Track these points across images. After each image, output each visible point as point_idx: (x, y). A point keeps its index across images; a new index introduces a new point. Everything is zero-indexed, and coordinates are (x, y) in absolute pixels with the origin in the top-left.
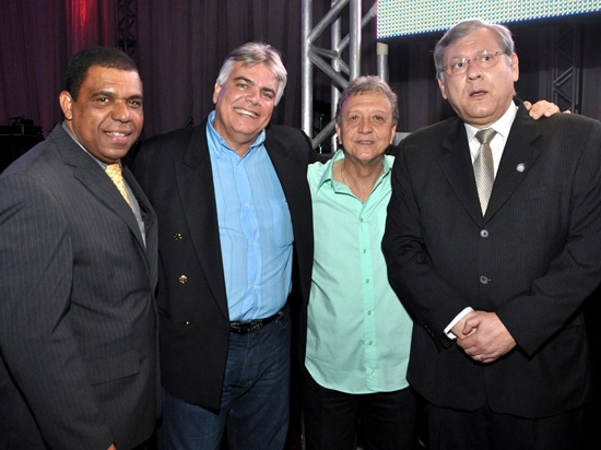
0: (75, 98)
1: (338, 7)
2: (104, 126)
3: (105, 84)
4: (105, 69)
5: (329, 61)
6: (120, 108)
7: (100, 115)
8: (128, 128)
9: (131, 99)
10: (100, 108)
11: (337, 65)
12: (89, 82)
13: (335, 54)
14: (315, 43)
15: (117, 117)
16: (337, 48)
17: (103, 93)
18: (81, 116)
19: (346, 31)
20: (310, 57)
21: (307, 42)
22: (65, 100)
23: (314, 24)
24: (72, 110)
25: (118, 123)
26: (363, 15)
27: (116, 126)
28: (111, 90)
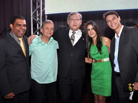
0: (13, 25)
1: (38, 8)
2: (19, 30)
3: (19, 23)
4: (19, 20)
5: (36, 18)
6: (22, 27)
7: (18, 28)
8: (23, 31)
9: (24, 25)
10: (18, 27)
11: (38, 19)
12: (16, 22)
13: (37, 17)
14: (33, 15)
15: (22, 28)
16: (38, 16)
17: (19, 24)
18: (15, 28)
19: (39, 13)
20: (32, 18)
21: (32, 15)
22: (11, 25)
23: (33, 11)
24: (13, 27)
25: (22, 30)
26: (42, 9)
27: (21, 30)
28: (20, 24)
